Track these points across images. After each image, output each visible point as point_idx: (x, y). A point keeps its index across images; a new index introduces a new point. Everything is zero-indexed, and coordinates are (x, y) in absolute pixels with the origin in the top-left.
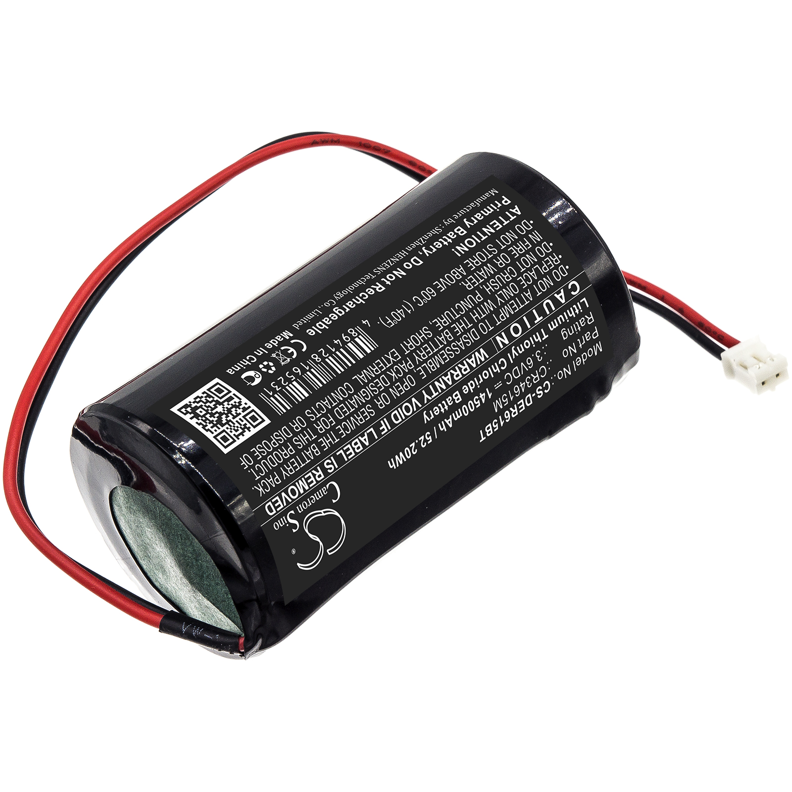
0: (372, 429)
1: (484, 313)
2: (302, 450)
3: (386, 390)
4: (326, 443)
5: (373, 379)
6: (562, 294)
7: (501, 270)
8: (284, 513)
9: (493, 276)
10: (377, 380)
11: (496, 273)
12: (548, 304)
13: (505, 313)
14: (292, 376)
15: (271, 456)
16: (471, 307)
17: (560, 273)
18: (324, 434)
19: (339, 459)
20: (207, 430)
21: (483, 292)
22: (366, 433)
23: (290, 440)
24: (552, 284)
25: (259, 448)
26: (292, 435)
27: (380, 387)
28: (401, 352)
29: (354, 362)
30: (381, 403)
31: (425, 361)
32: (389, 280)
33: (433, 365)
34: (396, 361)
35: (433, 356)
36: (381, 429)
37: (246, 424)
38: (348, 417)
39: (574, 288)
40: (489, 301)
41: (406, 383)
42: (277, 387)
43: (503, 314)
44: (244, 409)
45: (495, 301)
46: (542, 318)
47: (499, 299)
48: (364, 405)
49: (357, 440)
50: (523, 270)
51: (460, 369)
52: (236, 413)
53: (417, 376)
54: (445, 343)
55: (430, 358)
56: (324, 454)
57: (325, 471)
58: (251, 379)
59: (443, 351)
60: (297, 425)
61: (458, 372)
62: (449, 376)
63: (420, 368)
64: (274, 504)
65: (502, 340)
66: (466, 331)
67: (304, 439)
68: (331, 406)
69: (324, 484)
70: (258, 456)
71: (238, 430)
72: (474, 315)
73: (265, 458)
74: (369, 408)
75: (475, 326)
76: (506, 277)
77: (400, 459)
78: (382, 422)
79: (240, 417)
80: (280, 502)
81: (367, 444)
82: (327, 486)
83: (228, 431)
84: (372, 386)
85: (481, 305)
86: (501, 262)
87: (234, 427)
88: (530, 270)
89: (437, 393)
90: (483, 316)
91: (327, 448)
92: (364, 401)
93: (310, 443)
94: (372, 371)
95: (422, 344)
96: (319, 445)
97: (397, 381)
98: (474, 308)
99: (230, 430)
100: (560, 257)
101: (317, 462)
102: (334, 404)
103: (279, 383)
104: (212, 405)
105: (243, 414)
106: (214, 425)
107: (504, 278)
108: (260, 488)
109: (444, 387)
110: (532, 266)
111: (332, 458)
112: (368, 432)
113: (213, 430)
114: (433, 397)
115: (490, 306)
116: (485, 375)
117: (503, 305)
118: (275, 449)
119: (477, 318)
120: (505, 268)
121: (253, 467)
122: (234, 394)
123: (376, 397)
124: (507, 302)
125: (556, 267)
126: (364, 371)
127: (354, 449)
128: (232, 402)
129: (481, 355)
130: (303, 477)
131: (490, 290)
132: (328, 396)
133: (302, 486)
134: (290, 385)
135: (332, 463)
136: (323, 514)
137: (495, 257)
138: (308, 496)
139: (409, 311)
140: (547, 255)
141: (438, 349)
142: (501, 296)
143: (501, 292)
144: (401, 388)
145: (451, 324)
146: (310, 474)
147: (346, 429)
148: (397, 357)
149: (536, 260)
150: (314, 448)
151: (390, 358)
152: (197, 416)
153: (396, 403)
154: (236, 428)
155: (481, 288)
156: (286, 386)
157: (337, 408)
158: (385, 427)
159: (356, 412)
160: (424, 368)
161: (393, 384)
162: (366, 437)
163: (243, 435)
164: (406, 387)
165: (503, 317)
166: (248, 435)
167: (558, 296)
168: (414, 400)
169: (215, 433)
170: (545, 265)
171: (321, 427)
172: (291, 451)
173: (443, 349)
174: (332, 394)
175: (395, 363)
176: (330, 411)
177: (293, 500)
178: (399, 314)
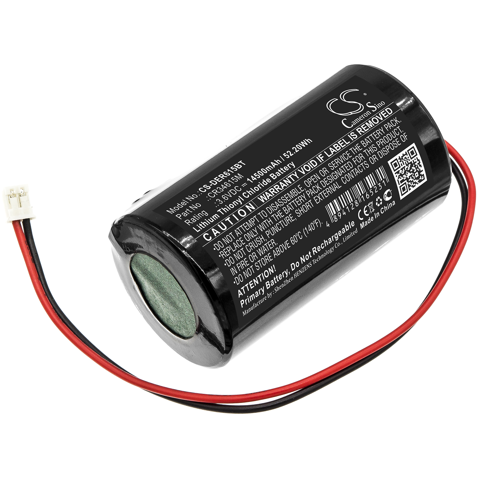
0: (329, 156)
1: (264, 223)
2: (372, 144)
3: (322, 178)
4: (357, 148)
5: (330, 185)
6: (215, 234)
7: (255, 250)
8: (379, 110)
9: (259, 247)
10: (327, 185)
11: (257, 248)
12: (224, 228)
13: (251, 223)
14: (371, 192)
15: (390, 140)
16: (273, 227)
17: (219, 246)
18: (359, 153)
19: (348, 139)
20: (418, 160)
21: (265, 237)
22: (333, 154)
23: (379, 150)
24: (223, 239)
25: (396, 145)
26: (378, 153)
27: (326, 180)
28: (313, 201)
29: (339, 197)
30: (325, 171)
31: (299, 195)
32: (309, 255)
33: (294, 193)
34: (317, 196)
35: (294, 198)
36: (323, 157)
37: (400, 162)
38: (345, 162)
39: (207, 237)
40: (262, 231)
41: (310, 182)
42: (380, 186)
43: (253, 222)
44: (398, 172)
45: (258, 230)
46: (226, 220)
47: (256, 231)
48: (335, 169)
49: (338, 150)
50: (242, 249)
51: (275, 190)
52: (403, 170)
53: (304, 186)
54: (287, 205)
55: (297, 197)
56: (358, 141)
57: (356, 133)
58: (389, 195)
59: (288, 201)
60: (374, 158)
61: (277, 189)
62: (282, 187)
63: (302, 191)
64: (387, 114)
65: (251, 207)
66: (275, 212)
67: (370, 150)
68: (354, 169)
69: (354, 127)
70: (397, 140)
71: (405, 158)
72: (270, 222)
73: (394, 139)
74: (332, 168)
75: (269, 215)
76: (252, 246)
77: (304, 144)
78: (323, 160)
79: (402, 167)
80: (383, 115)
81: (330, 148)
82: (352, 126)
83: (410, 158)
84: (331, 181)
85: (266, 228)
86: (254, 256)
87: (406, 161)
88: (238, 249)
89: (288, 177)
90: (265, 221)
91: (356, 145)
92: (335, 172)
93: (367, 147)
94: (330, 190)
95: (301, 206)
96: (362, 146)
97: (316, 183)
98: (270, 227)
99: (409, 159)
100: (220, 256)
101: (362, 137)
102: (352, 171)
103: (378, 188)
104: (411, 179)
105: (399, 169)
106: (415, 163)
107: (253, 245)
108: (397, 122)
109: (284, 181)
110: (236, 251)
111: (353, 140)
112: (331, 155)
113: (416, 160)
114: (291, 175)
115: (262, 227)
116: (257, 189)
117: (253, 227)
118: (388, 144)
119: (269, 220)
120: (252, 252)
121: (401, 134)
122: (399, 184)
123: (328, 174)
124: (251, 229)
125: (222, 249)
126: (334, 191)
127: (339, 145)
128: (402, 178)
129: (262, 199)
130: (370, 129)
131: (261, 237)
132: (356, 176)
133: (370, 124)
134: (373, 186)
135: (352, 137)
136: (351, 113)
137: (257, 260)
138: (364, 120)
139: (306, 229)
140: (228, 258)
141: (292, 202)
142: (255, 233)
143: (255, 236)
144: (313, 180)
145: (284, 217)
146: (366, 131)
147: (346, 156)
148: (316, 198)
149: (234, 255)
150: (365, 145)
151: (319, 198)
152: (420, 172)
153: (315, 171)
154: (405, 159)
155: (266, 240)
156: (375, 186)
157: (351, 168)
158: (320, 158)
159: (340, 166)
160: (299, 191)
161: (318, 182)
162: (332, 152)
163: (403, 154)
164: (310, 180)
165: (253, 220)
166: (400, 155)
167: (217, 232)
168: (304, 173)
169: (415, 158)
170: (229, 251)
171: (361, 157)
172: (378, 143)
173: (288, 202)
174: (353, 177)
175: (317, 194)
176: (355, 166)
177: (375, 117)
178: (311, 228)
